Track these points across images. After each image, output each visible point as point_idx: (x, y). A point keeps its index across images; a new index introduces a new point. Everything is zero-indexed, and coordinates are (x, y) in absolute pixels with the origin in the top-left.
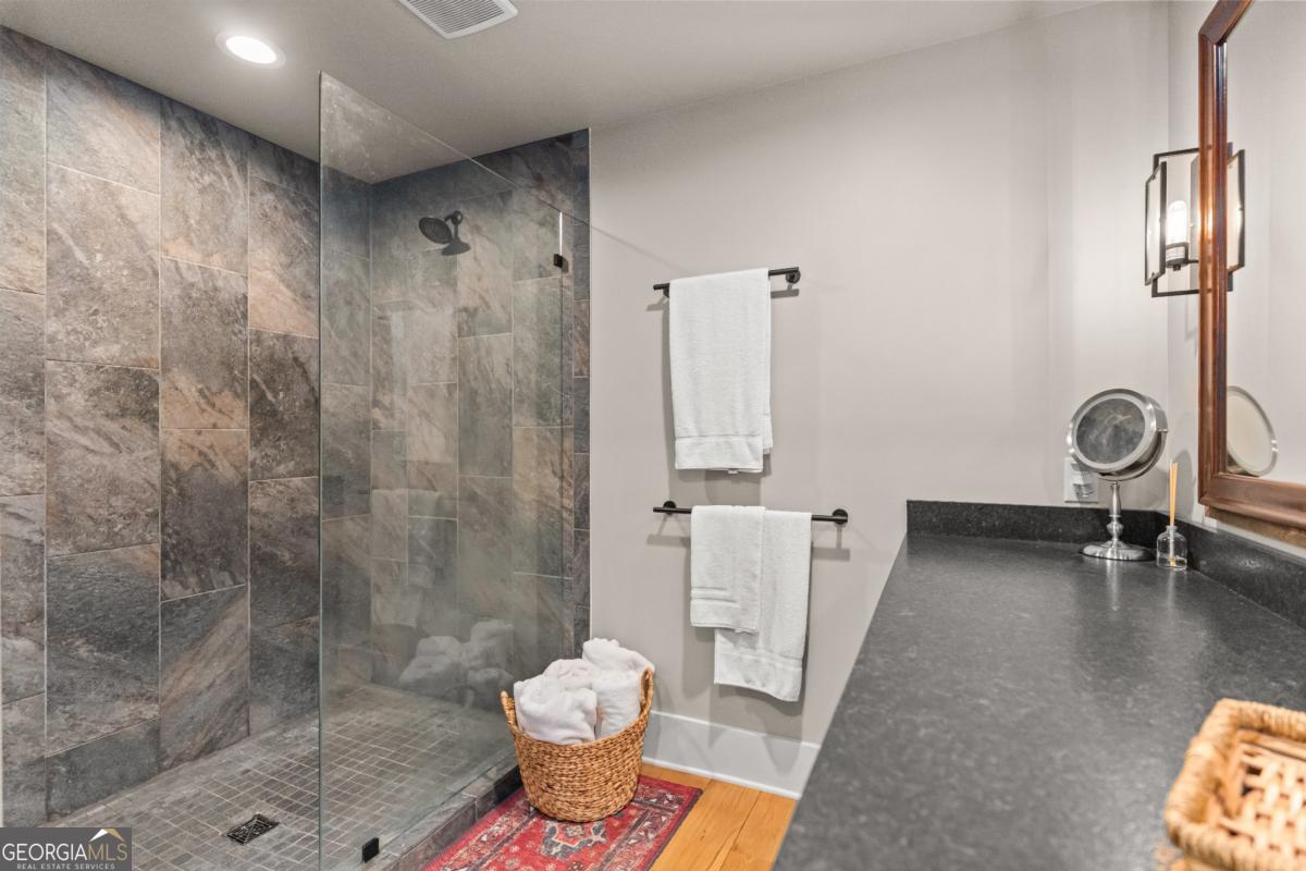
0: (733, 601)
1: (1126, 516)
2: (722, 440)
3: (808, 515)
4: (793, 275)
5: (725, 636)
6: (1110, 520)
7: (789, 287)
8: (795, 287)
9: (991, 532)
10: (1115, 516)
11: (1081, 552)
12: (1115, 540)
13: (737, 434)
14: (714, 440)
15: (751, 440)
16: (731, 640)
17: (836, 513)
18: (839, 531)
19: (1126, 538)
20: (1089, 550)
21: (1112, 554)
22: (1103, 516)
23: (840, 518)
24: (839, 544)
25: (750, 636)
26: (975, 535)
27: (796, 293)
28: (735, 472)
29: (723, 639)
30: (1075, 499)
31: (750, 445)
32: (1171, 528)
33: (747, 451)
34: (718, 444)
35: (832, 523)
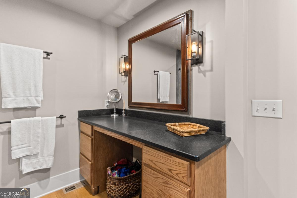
0: (30, 146)
1: (117, 109)
2: (25, 98)
3: (55, 117)
4: (48, 54)
5: (25, 158)
6: (114, 110)
7: (47, 57)
8: (48, 57)
9: (94, 115)
10: (115, 109)
11: (110, 116)
12: (115, 113)
13: (31, 96)
14: (22, 98)
15: (37, 98)
16: (27, 159)
17: (61, 116)
18: (61, 120)
19: (117, 113)
20: (112, 115)
21: (115, 116)
22: (113, 110)
23: (62, 117)
24: (61, 123)
25: (36, 155)
26: (92, 116)
27: (49, 59)
28: (30, 108)
29: (25, 159)
30: (106, 107)
31: (36, 100)
32: (124, 110)
33: (35, 102)
34: (23, 99)
35: (59, 118)
